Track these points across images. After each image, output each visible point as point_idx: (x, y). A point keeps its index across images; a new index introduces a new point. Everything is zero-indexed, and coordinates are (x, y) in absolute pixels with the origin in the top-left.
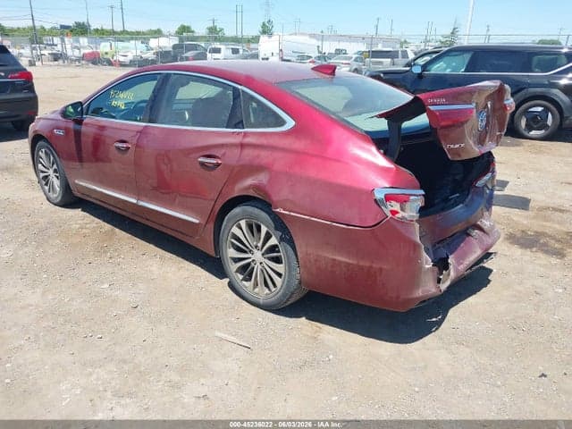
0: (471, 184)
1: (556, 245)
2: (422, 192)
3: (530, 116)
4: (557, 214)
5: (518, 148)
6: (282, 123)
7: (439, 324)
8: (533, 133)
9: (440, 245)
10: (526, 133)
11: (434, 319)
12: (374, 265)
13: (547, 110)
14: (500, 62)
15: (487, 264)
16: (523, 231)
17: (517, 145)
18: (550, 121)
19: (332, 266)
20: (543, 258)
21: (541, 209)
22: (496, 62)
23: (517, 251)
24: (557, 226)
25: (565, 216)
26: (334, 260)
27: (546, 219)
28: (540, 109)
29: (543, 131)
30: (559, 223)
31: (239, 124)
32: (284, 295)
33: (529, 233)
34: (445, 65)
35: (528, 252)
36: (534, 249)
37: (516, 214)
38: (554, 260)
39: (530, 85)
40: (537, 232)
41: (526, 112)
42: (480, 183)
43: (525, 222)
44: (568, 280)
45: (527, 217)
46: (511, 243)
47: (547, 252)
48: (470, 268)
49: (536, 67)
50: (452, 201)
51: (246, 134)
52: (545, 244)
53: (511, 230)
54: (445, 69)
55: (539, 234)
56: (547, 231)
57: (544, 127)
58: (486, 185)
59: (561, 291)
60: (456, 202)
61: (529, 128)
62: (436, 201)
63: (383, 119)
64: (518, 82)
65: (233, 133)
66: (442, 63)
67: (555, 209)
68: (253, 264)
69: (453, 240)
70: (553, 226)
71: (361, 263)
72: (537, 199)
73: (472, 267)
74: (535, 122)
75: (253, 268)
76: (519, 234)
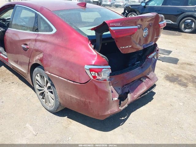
0: (146, 57)
1: (185, 81)
2: (109, 67)
3: (186, 23)
4: (189, 66)
5: (180, 36)
6: (52, 30)
7: (124, 121)
8: (187, 30)
9: (127, 86)
10: (184, 30)
11: (123, 118)
12: (87, 101)
13: (192, 21)
14: (176, 2)
15: (154, 90)
16: (172, 74)
17: (180, 35)
18: (193, 26)
19: (71, 99)
20: (178, 87)
21: (183, 64)
22: (174, 2)
23: (168, 83)
24: (187, 72)
25: (191, 67)
26: (71, 96)
27: (183, 68)
28: (189, 21)
29: (190, 30)
30: (188, 71)
31: (37, 30)
32: (55, 108)
33: (175, 75)
34: (154, 3)
35: (172, 84)
36: (175, 83)
37: (171, 66)
38: (182, 88)
39: (187, 11)
40: (178, 75)
41: (184, 22)
42: (150, 57)
43: (174, 70)
44: (186, 98)
45: (175, 68)
46: (166, 79)
47: (180, 84)
48: (140, 96)
49: (190, 4)
50: (135, 65)
51: (38, 35)
52: (180, 81)
53: (168, 74)
54: (155, 4)
55: (179, 76)
56: (183, 74)
57: (191, 28)
58: (154, 57)
59: (182, 104)
60: (137, 65)
61: (185, 28)
62: (129, 65)
63: (94, 31)
64: (182, 10)
65: (34, 34)
66: (153, 2)
67: (188, 64)
68: (45, 93)
69: (133, 83)
70: (186, 72)
71: (82, 99)
72: (182, 59)
73: (141, 95)
74: (188, 26)
75: (45, 94)
76: (170, 76)
